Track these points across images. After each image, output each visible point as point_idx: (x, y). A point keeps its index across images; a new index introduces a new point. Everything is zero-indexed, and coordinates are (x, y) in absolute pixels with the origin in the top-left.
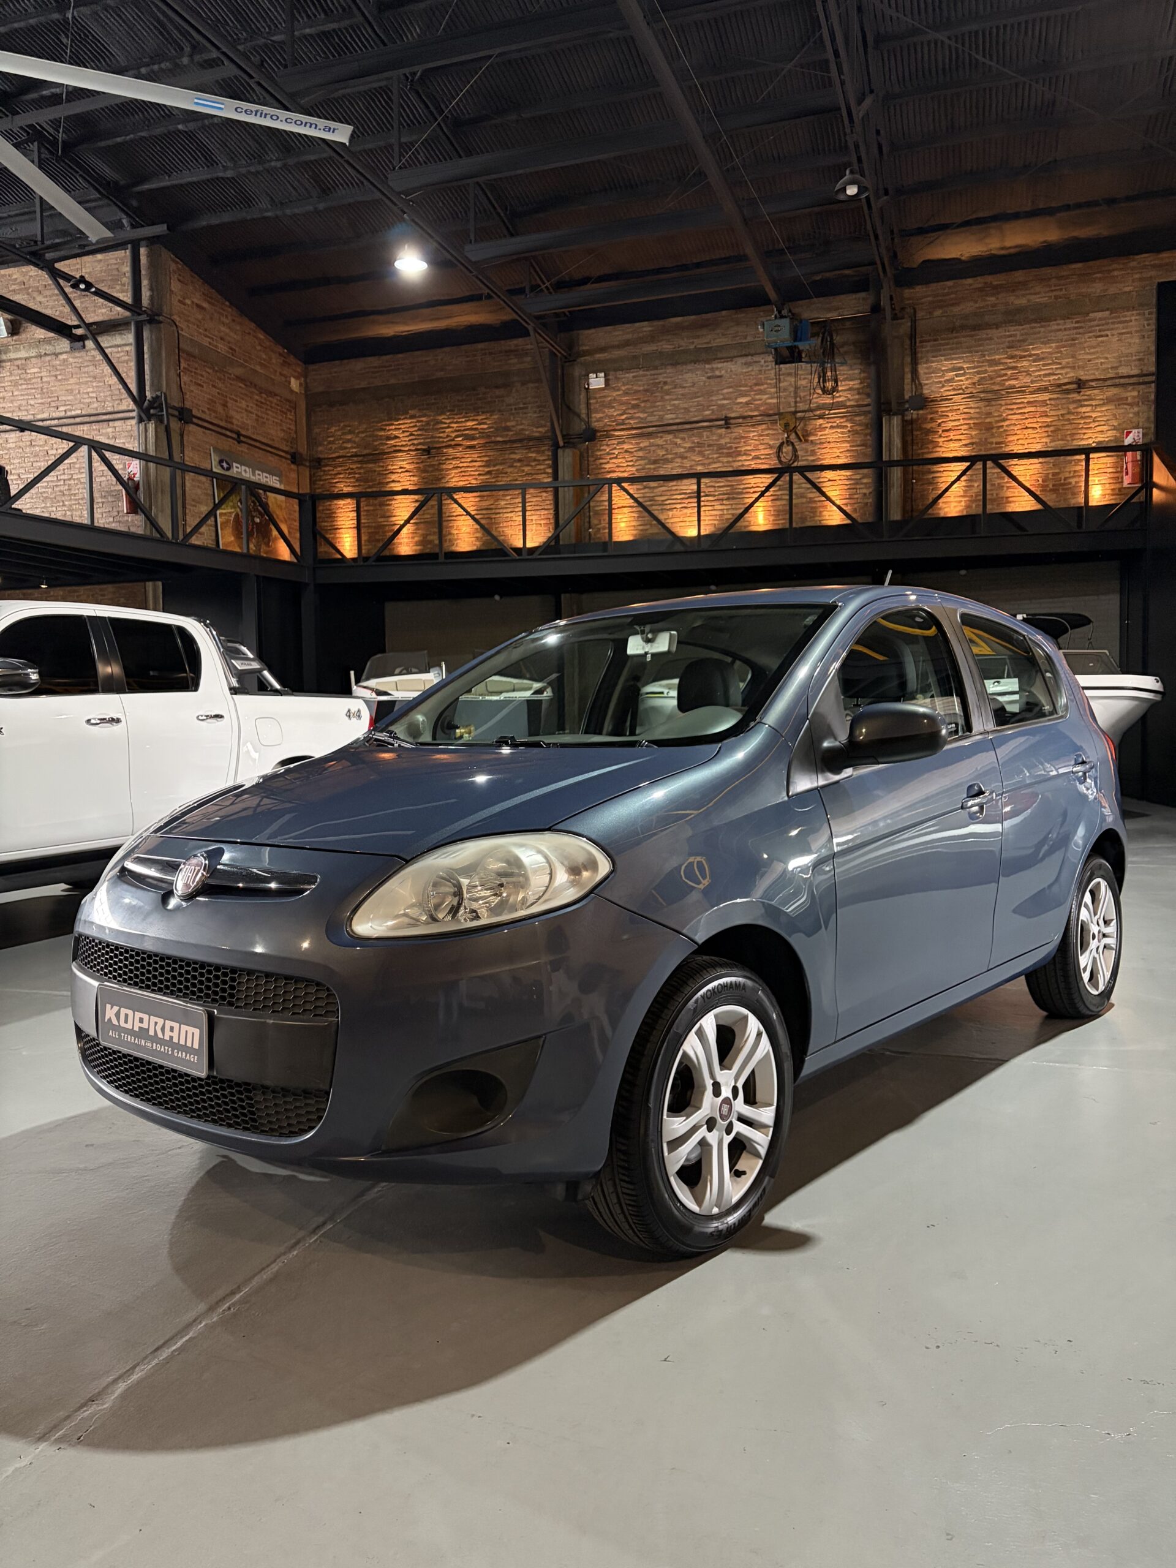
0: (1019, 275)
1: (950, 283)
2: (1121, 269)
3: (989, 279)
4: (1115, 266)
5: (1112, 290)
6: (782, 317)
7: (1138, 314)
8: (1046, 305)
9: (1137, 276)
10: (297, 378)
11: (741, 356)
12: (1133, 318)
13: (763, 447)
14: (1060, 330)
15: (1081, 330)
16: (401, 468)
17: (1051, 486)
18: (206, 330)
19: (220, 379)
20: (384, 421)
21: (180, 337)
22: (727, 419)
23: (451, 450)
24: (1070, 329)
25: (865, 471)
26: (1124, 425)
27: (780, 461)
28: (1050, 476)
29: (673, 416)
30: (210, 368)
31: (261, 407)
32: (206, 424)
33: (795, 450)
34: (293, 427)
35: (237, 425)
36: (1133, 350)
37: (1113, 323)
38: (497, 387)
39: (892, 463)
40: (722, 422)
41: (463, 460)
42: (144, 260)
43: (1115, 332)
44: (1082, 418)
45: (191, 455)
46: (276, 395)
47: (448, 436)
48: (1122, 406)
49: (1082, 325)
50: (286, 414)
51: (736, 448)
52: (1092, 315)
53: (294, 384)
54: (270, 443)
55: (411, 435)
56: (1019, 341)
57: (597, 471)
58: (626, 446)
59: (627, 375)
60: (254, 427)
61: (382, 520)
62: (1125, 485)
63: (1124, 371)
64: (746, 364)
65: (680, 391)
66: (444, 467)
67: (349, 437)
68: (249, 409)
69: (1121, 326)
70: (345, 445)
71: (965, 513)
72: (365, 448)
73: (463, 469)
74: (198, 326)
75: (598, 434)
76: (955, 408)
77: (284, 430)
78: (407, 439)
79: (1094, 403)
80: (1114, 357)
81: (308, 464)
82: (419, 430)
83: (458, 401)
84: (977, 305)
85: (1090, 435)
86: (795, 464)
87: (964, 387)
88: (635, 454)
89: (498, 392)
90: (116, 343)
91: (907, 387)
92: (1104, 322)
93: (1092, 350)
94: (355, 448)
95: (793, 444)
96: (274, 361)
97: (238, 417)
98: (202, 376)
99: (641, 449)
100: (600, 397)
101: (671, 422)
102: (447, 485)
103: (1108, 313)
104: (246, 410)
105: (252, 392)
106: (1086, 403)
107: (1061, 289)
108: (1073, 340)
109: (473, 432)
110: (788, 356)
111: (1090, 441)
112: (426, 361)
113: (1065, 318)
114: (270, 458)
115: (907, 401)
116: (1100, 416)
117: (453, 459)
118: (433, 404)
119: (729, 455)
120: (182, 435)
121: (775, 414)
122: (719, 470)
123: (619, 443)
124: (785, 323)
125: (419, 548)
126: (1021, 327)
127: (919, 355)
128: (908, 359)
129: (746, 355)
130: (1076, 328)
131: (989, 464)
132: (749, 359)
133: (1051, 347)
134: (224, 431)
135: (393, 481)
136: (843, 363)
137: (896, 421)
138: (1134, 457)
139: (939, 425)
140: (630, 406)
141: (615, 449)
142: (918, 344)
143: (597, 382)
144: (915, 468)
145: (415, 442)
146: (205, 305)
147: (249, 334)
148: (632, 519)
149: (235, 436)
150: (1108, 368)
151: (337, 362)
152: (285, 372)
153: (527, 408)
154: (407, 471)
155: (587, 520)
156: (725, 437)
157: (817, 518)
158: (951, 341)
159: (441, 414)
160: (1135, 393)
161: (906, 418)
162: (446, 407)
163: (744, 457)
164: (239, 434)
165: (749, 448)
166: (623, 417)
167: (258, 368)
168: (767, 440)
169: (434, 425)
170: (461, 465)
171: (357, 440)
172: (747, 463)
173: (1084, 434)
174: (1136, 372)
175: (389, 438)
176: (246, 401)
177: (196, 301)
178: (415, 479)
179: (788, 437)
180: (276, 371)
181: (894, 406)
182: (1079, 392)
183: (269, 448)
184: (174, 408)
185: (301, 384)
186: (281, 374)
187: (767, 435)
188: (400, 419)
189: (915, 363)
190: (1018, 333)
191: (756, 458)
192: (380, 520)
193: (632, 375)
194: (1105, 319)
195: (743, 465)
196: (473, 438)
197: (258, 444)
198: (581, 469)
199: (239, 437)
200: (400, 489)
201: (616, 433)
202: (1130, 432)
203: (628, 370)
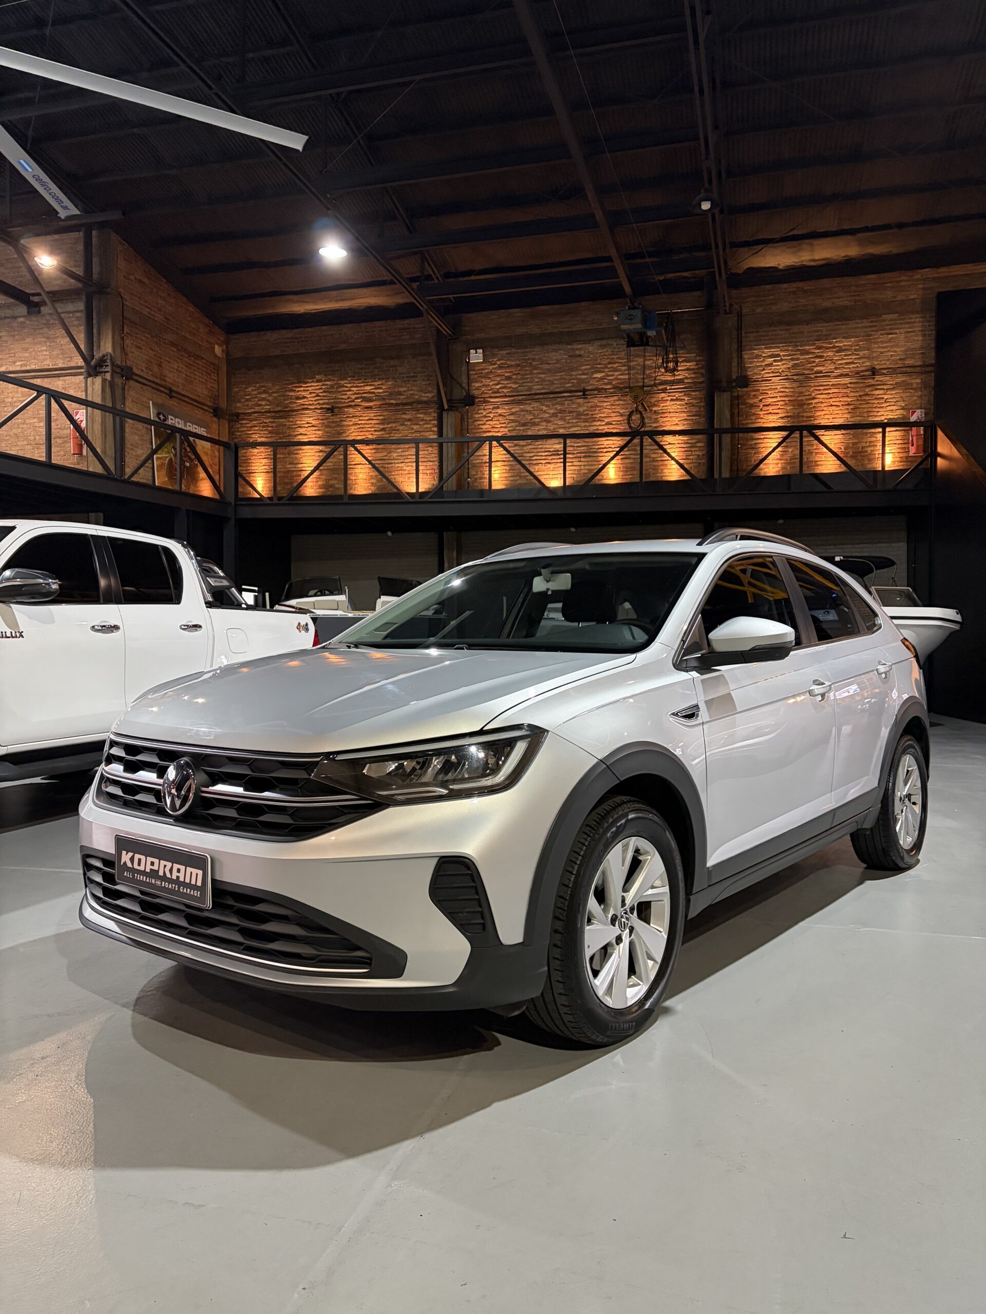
0: (826, 282)
1: (768, 287)
2: (908, 281)
3: (801, 284)
4: (904, 278)
5: (900, 297)
6: (635, 308)
7: (922, 317)
8: (846, 307)
9: (921, 286)
10: (219, 345)
11: (597, 339)
12: (917, 320)
13: (615, 414)
14: (859, 327)
15: (874, 329)
16: (308, 423)
17: (851, 453)
18: (146, 302)
19: (156, 343)
20: (294, 383)
21: (125, 308)
22: (584, 391)
23: (351, 410)
24: (866, 327)
25: (700, 437)
26: (910, 407)
27: (630, 427)
28: (851, 445)
29: (540, 387)
30: (148, 334)
31: (190, 368)
32: (143, 381)
33: (642, 418)
34: (216, 386)
35: (170, 383)
36: (917, 345)
37: (900, 324)
38: (392, 358)
39: (722, 431)
40: (581, 394)
41: (361, 418)
42: (94, 240)
43: (902, 331)
44: (876, 399)
45: (131, 406)
46: (203, 358)
47: (349, 398)
48: (907, 391)
49: (876, 324)
50: (210, 375)
51: (592, 415)
52: (884, 316)
53: (218, 350)
54: (197, 398)
55: (318, 396)
56: (825, 335)
57: (475, 431)
58: (500, 411)
59: (502, 352)
60: (184, 385)
61: (291, 466)
62: (911, 454)
63: (909, 362)
64: (601, 346)
65: (547, 367)
66: (345, 423)
67: (264, 396)
68: (180, 369)
69: (907, 326)
70: (260, 403)
71: (781, 473)
72: (277, 406)
73: (361, 426)
74: (139, 298)
75: (477, 400)
76: (774, 387)
77: (207, 388)
78: (314, 399)
79: (885, 387)
80: (901, 351)
81: (227, 417)
82: (324, 392)
83: (359, 369)
84: (791, 306)
85: (883, 413)
86: (643, 429)
87: (780, 371)
88: (507, 417)
89: (392, 363)
90: (68, 310)
91: (734, 369)
92: (893, 322)
93: (884, 345)
94: (268, 405)
95: (640, 413)
96: (201, 330)
97: (171, 376)
98: (142, 340)
99: (512, 414)
100: (479, 370)
101: (538, 392)
102: (347, 439)
103: (897, 315)
104: (177, 370)
105: (182, 356)
106: (879, 387)
107: (859, 295)
108: (868, 336)
109: (371, 395)
110: (637, 341)
111: (883, 418)
112: (332, 335)
113: (862, 318)
114: (197, 412)
115: (735, 381)
116: (890, 398)
117: (353, 417)
118: (337, 371)
119: (585, 421)
120: (123, 389)
121: (626, 388)
122: (577, 432)
123: (494, 408)
124: (638, 313)
125: (322, 490)
126: (827, 324)
127: (743, 344)
128: (735, 347)
129: (602, 339)
130: (870, 327)
131: (805, 433)
132: (604, 342)
133: (851, 341)
134: (159, 387)
135: (301, 434)
136: (684, 348)
137: (726, 396)
138: (918, 432)
139: (761, 401)
140: (504, 378)
141: (491, 412)
142: (743, 335)
143: (476, 357)
144: (740, 435)
145: (321, 402)
146: (145, 280)
147: (182, 307)
148: (504, 471)
149: (167, 391)
150: (896, 360)
151: (256, 333)
152: (211, 340)
153: (416, 377)
154: (313, 426)
155: (466, 471)
156: (582, 405)
157: (659, 474)
158: (770, 333)
159: (342, 380)
160: (919, 381)
161: (733, 394)
162: (348, 374)
163: (599, 423)
164: (171, 390)
165: (603, 415)
166: (498, 387)
167: (188, 336)
168: (618, 409)
169: (337, 388)
170: (360, 422)
171: (270, 398)
172: (601, 428)
173: (878, 412)
174: (919, 363)
175: (298, 398)
176: (178, 363)
177: (138, 277)
178: (320, 432)
179: (637, 406)
180: (203, 339)
181: (724, 384)
182: (874, 378)
183: (196, 403)
184: (118, 366)
185: (223, 351)
186: (207, 341)
187: (618, 405)
188: (308, 382)
189: (740, 350)
190: (824, 329)
191: (610, 423)
192: (288, 466)
193: (505, 352)
194: (895, 320)
195: (598, 429)
196: (370, 400)
197: (186, 399)
198: (462, 429)
199: (171, 393)
200: (307, 440)
201: (492, 400)
202: (915, 412)
203: (501, 348)
